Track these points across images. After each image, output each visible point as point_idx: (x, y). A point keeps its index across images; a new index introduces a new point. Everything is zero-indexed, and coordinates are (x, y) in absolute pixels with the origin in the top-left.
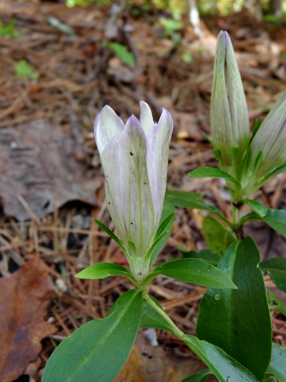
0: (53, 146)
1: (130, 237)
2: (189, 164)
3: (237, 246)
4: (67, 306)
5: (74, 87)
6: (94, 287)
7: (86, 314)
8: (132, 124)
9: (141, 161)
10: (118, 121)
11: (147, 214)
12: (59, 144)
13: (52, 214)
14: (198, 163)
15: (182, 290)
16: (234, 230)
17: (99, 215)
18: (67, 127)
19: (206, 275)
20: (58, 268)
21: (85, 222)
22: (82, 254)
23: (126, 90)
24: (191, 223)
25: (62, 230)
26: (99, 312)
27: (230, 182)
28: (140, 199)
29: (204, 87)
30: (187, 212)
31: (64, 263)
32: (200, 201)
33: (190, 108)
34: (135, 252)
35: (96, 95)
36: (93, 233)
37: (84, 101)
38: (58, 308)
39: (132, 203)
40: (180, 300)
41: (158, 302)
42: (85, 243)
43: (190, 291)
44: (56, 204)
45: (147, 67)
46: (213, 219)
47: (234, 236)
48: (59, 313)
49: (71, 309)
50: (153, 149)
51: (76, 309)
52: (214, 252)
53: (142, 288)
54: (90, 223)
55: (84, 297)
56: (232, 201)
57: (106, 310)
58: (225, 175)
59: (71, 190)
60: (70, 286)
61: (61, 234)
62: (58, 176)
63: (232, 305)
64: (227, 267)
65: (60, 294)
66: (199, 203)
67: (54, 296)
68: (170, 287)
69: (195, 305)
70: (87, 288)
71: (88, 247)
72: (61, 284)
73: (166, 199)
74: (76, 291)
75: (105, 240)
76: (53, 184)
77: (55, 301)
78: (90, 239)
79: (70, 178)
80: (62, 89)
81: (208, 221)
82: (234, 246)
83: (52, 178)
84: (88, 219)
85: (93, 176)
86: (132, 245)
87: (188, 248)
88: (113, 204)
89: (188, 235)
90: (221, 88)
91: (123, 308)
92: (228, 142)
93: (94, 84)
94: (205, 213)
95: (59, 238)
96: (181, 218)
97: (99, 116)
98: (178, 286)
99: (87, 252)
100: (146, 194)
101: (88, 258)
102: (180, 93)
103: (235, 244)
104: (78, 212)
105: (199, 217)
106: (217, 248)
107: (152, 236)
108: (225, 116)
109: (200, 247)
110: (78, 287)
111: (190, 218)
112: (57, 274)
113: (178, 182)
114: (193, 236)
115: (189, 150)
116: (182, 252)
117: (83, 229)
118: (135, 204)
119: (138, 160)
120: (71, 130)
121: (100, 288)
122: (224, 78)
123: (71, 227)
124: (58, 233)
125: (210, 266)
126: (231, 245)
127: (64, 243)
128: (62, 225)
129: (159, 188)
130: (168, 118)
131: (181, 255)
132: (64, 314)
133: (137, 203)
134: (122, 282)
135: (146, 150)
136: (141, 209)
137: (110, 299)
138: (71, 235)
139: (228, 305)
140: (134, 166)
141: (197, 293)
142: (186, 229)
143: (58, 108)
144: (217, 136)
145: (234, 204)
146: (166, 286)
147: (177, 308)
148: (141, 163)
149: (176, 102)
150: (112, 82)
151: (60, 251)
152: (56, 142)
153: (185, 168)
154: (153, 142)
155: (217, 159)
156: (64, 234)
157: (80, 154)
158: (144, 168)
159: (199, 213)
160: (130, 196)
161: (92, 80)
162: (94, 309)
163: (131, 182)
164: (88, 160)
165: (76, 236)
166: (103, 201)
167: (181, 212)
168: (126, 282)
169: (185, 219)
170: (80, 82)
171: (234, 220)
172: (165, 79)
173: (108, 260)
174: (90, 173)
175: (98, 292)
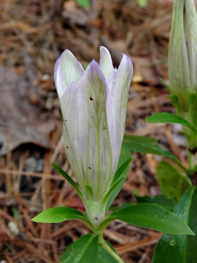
0: (7, 88)
1: (87, 182)
2: (143, 108)
3: (192, 192)
4: (19, 249)
5: (28, 29)
6: (47, 231)
7: (38, 257)
8: (92, 69)
9: (101, 106)
10: (77, 66)
11: (105, 159)
12: (13, 86)
13: (5, 156)
14: (152, 107)
15: (134, 235)
16: (190, 176)
17: (53, 158)
18: (21, 69)
19: (163, 221)
20: (10, 210)
21: (38, 164)
22: (35, 197)
23: (80, 33)
24: (144, 168)
25: (15, 173)
26: (52, 255)
27: (187, 128)
28: (98, 144)
29: (159, 31)
30: (140, 156)
31: (17, 206)
32: (156, 146)
33: (144, 52)
34: (92, 197)
35: (51, 38)
36: (46, 176)
37: (39, 44)
38: (10, 251)
39: (90, 148)
40: (133, 245)
41: (113, 247)
42: (37, 186)
43: (143, 236)
44: (10, 146)
45: (102, 10)
46: (168, 165)
47: (189, 181)
48: (11, 256)
49: (23, 253)
50: (113, 94)
51: (29, 252)
52: (169, 197)
53: (98, 232)
54: (43, 166)
55: (36, 240)
56: (188, 146)
57: (59, 254)
58: (181, 120)
59: (24, 133)
60: (23, 229)
61: (14, 177)
62: (12, 118)
63: (187, 251)
64: (183, 213)
65: (12, 237)
66: (154, 148)
67: (6, 239)
68: (123, 231)
69: (148, 250)
70: (39, 232)
71: (40, 190)
72: (14, 227)
73: (123, 144)
74: (29, 234)
75: (58, 183)
76: (6, 127)
77: (7, 244)
78: (43, 181)
79: (24, 120)
80: (17, 31)
81: (163, 166)
82: (189, 192)
83: (5, 120)
84: (41, 161)
85: (47, 119)
86: (89, 189)
87: (142, 193)
88: (72, 149)
89: (142, 180)
90: (179, 35)
91: (79, 253)
92: (185, 88)
93: (48, 26)
94: (158, 158)
95: (12, 181)
96: (135, 162)
97: (59, 61)
98: (130, 231)
99: (40, 195)
100: (104, 139)
101: (41, 201)
102: (134, 37)
103: (191, 190)
104: (31, 155)
105: (153, 162)
106: (171, 193)
107: (109, 181)
108: (183, 62)
109: (153, 192)
110: (30, 231)
111: (143, 163)
112: (9, 217)
113: (132, 126)
114: (146, 180)
115: (143, 94)
116: (136, 196)
117: (36, 171)
118: (93, 149)
119: (97, 105)
120: (25, 72)
121: (52, 232)
122: (182, 24)
123: (24, 170)
124: (11, 175)
125: (167, 212)
126: (187, 191)
127: (17, 186)
128: (14, 167)
129: (118, 133)
130: (128, 64)
131: (134, 199)
132: (16, 257)
133: (96, 148)
134: (75, 226)
135: (106, 95)
136: (99, 154)
137: (63, 243)
138: (24, 178)
139: (183, 251)
140: (94, 111)
141: (150, 238)
142: (140, 173)
143: (12, 49)
144: (175, 82)
145: (190, 150)
146: (118, 231)
147: (129, 252)
148: (100, 109)
149: (130, 46)
150: (66, 25)
151: (13, 193)
152: (10, 84)
153: (139, 112)
154: (113, 87)
155: (174, 105)
156: (17, 176)
157: (34, 97)
158: (103, 113)
159: (153, 158)
160: (88, 140)
161: (46, 23)
162: (46, 253)
163: (90, 127)
164: (42, 102)
165: (29, 179)
166: (56, 144)
167: (134, 157)
168: (79, 226)
169: (138, 163)
170: (34, 24)
171: (190, 166)
172: (120, 23)
173: (61, 204)
174: (43, 116)
175: (50, 236)
